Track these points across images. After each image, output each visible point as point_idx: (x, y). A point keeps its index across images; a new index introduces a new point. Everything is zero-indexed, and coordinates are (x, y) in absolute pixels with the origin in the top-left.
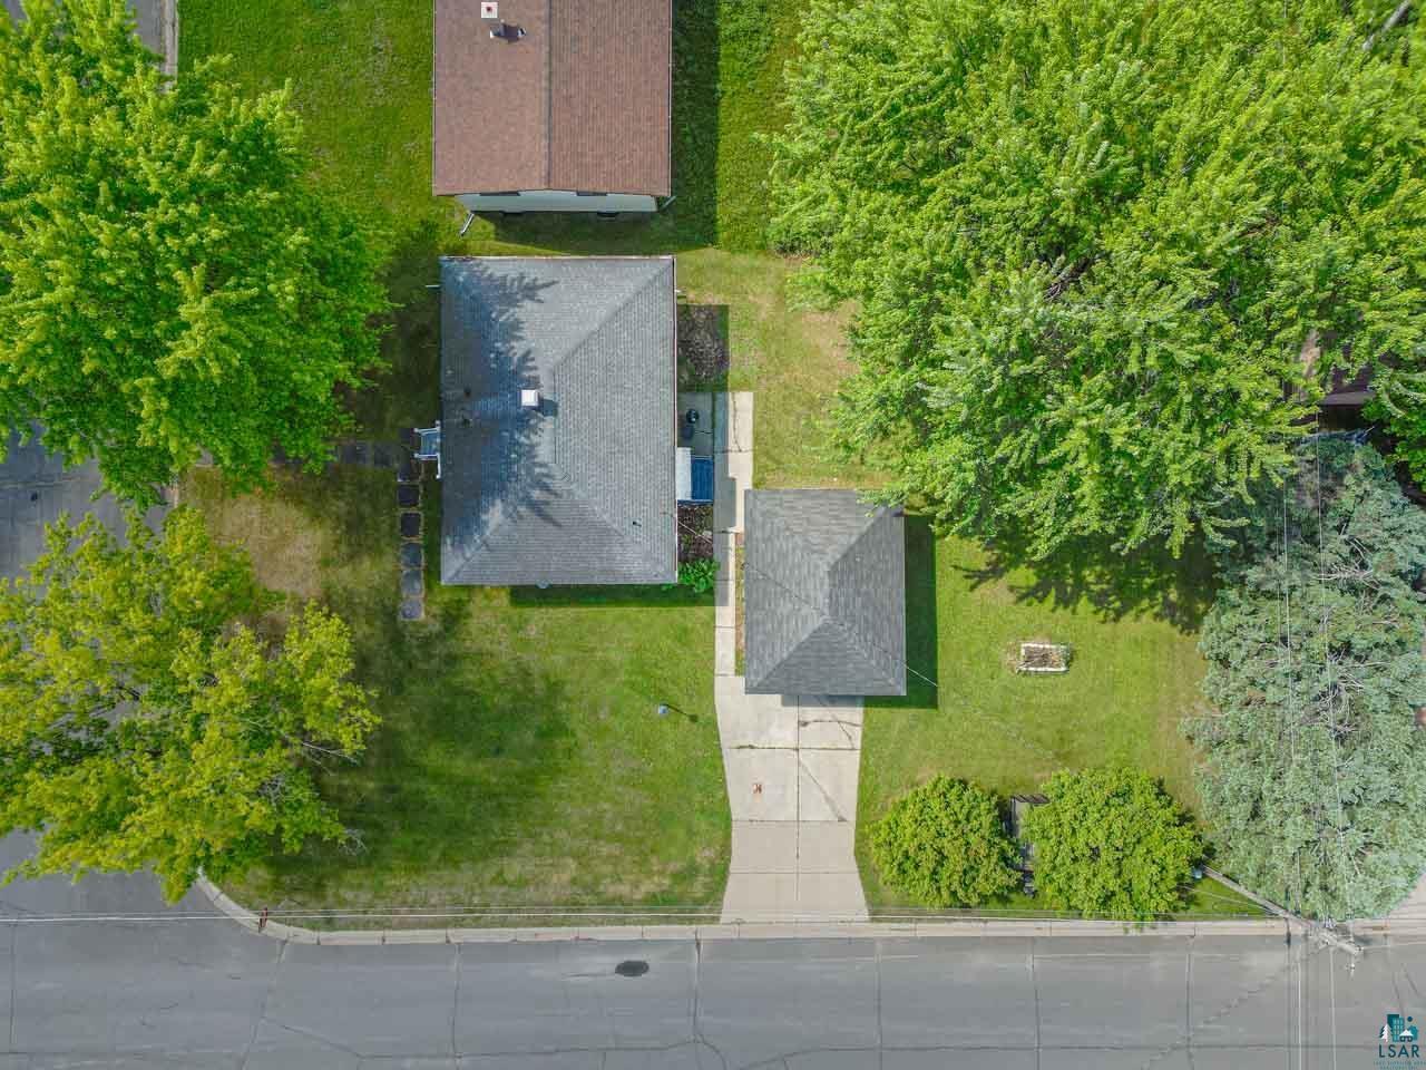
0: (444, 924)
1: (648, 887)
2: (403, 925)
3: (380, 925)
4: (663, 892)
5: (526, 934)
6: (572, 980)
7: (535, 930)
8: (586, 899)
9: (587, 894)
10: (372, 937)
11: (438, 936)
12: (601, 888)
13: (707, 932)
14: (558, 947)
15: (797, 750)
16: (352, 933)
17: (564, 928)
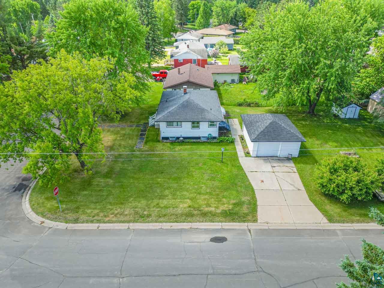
0: (129, 222)
1: (222, 208)
2: (109, 222)
3: (99, 221)
4: (229, 210)
5: (166, 226)
6: (189, 244)
7: (172, 224)
8: (195, 212)
9: (196, 211)
10: (93, 226)
11: (126, 226)
12: (202, 209)
13: (252, 226)
14: (181, 231)
15: (274, 172)
16: (85, 225)
17: (185, 224)
